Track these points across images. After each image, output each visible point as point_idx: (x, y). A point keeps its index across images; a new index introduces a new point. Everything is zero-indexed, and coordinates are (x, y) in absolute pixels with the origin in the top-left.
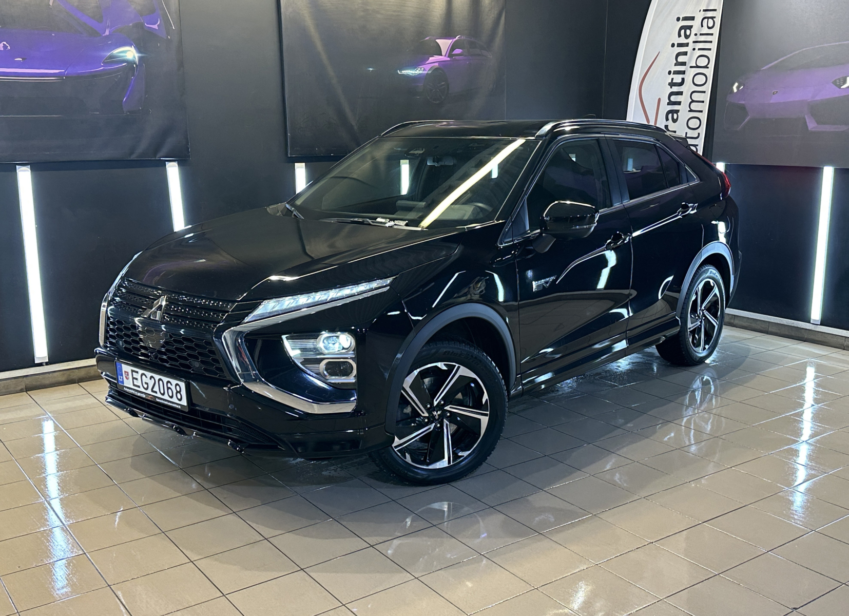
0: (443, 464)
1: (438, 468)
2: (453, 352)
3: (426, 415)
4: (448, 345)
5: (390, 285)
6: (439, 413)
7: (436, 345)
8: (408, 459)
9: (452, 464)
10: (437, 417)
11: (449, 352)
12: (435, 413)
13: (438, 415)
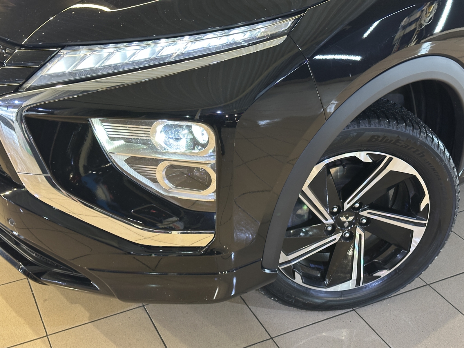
0: (349, 285)
1: (339, 290)
2: (384, 137)
3: (331, 221)
4: (377, 125)
5: (290, 33)
6: (351, 218)
7: (359, 126)
8: (298, 279)
9: (361, 285)
10: (346, 225)
11: (379, 137)
12: (343, 219)
13: (349, 222)
